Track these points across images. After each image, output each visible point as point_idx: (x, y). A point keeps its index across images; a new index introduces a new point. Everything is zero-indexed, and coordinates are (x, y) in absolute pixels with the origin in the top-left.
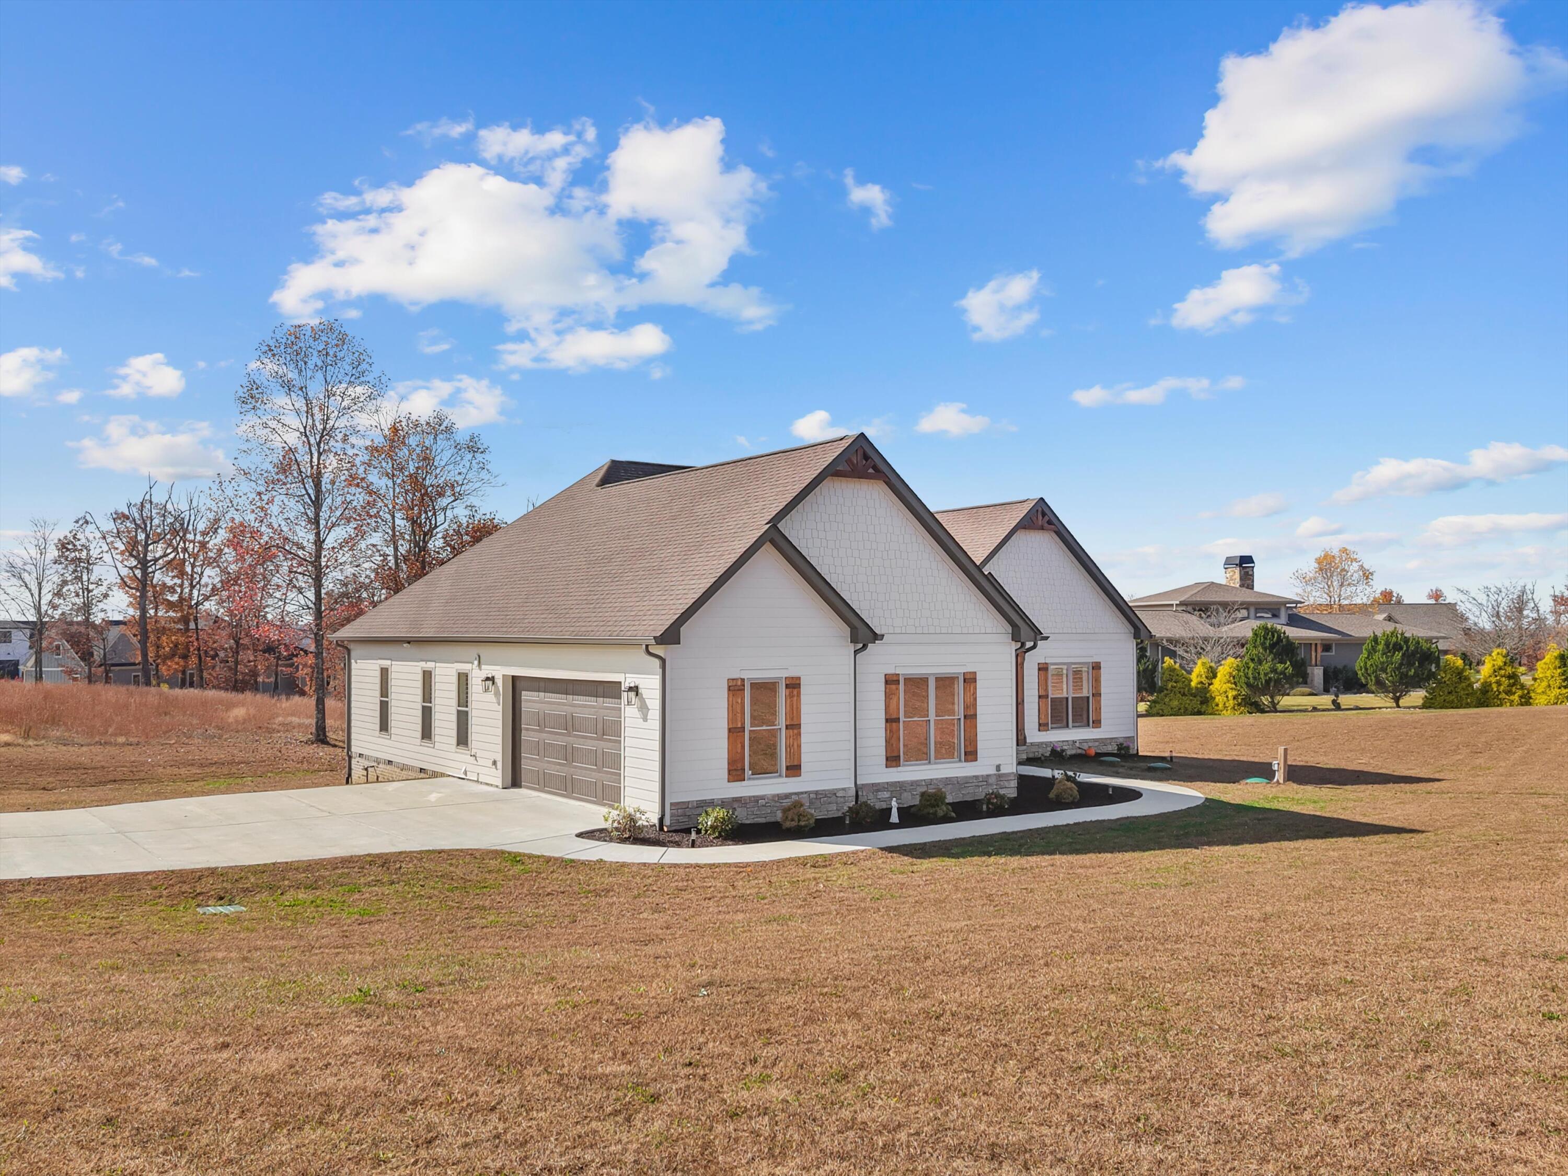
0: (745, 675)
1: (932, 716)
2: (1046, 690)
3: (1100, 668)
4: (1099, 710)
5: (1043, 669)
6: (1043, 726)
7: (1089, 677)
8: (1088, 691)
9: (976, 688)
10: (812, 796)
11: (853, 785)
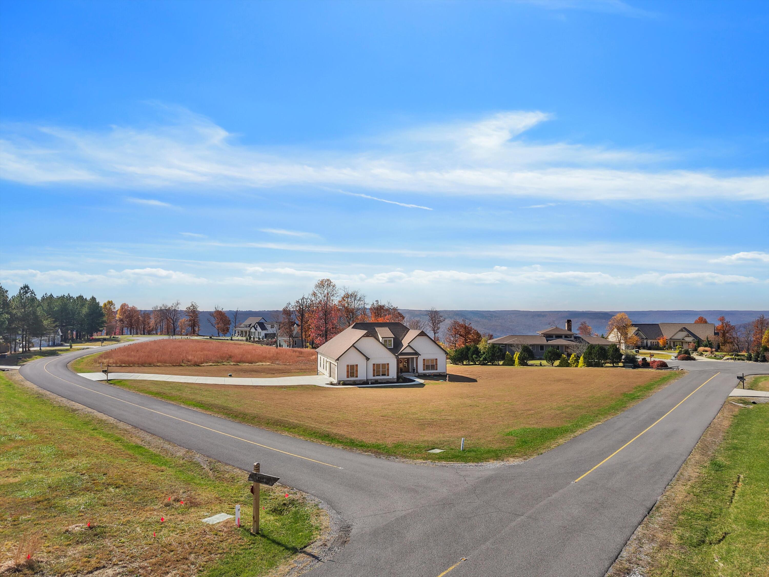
0: (349, 364)
1: (381, 369)
4: (437, 367)
5: (424, 360)
6: (424, 370)
7: (435, 361)
8: (435, 364)
9: (389, 365)
10: (361, 380)
11: (366, 379)
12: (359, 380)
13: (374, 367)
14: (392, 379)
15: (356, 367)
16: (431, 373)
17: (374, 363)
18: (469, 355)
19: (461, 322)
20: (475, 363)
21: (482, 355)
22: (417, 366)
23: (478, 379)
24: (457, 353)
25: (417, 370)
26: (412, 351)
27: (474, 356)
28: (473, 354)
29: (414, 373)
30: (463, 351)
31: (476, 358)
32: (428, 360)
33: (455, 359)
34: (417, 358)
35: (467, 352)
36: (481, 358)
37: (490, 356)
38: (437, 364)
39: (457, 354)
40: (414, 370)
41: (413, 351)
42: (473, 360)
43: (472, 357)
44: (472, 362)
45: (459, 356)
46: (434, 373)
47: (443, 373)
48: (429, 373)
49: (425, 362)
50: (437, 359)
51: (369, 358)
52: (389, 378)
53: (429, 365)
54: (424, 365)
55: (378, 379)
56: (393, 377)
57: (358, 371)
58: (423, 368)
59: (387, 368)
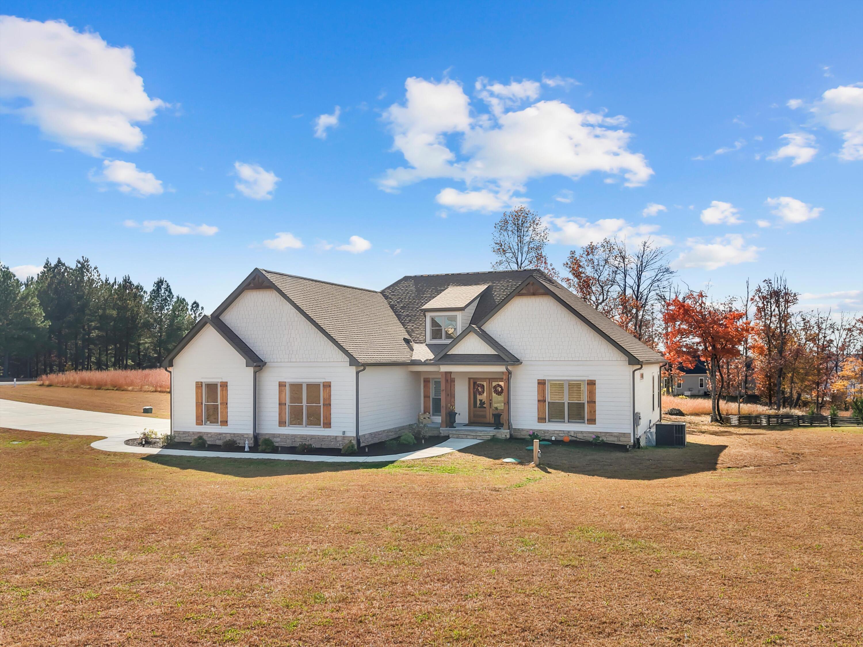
0: (203, 380)
1: (304, 403)
2: (544, 396)
3: (595, 384)
4: (593, 412)
5: (542, 383)
6: (541, 419)
7: (585, 388)
8: (584, 399)
9: (330, 390)
10: (232, 435)
11: (252, 433)
12: (227, 433)
13: (283, 395)
14: (338, 439)
15: (222, 390)
16: (569, 432)
17: (282, 380)
22: (507, 403)
25: (508, 420)
29: (497, 428)
32: (559, 386)
34: (509, 376)
38: (592, 402)
40: (497, 416)
46: (580, 436)
47: (617, 437)
48: (558, 432)
49: (544, 391)
50: (595, 381)
51: (266, 363)
52: (330, 436)
53: (564, 403)
54: (542, 403)
55: (293, 435)
56: (341, 434)
57: (229, 405)
58: (538, 415)
59: (324, 399)
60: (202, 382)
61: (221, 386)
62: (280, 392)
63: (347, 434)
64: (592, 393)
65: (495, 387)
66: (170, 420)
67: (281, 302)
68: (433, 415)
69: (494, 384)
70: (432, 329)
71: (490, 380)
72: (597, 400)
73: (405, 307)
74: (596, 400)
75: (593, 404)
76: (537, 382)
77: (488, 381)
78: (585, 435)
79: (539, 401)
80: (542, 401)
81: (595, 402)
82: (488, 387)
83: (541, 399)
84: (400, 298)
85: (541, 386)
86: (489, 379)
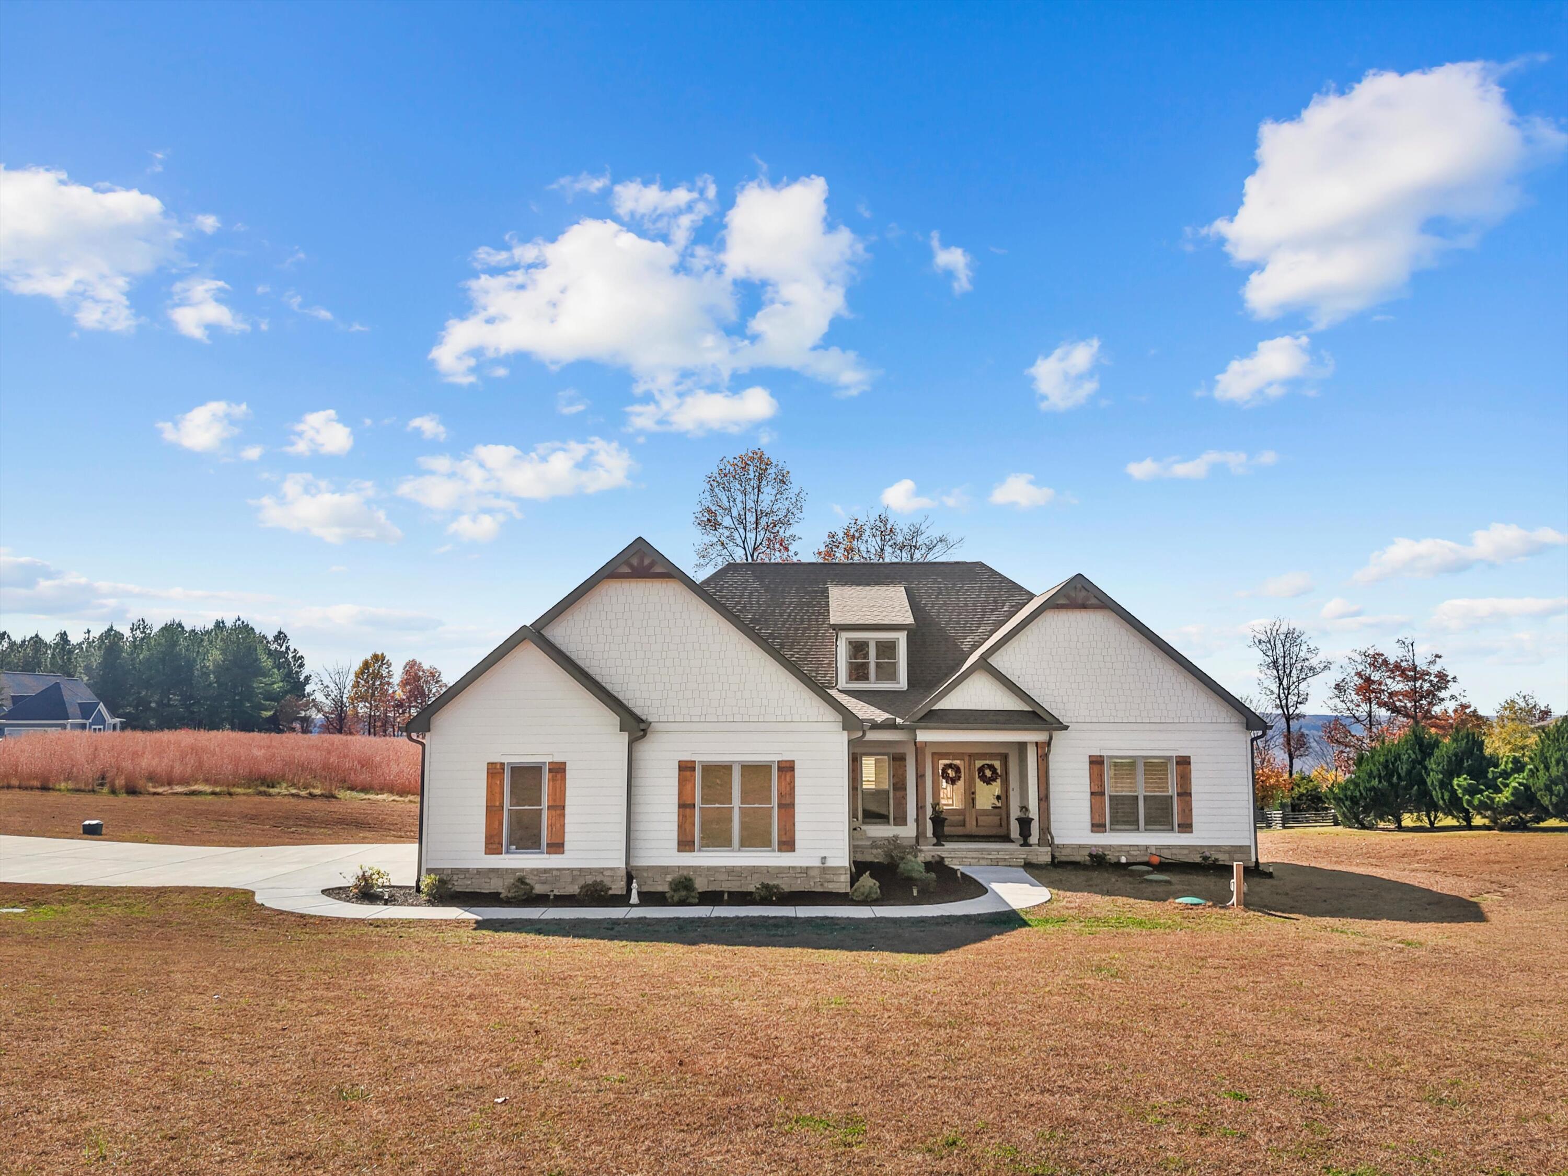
0: (505, 760)
1: (736, 803)
2: (1102, 785)
3: (1189, 763)
4: (1187, 811)
5: (1096, 762)
6: (1097, 827)
7: (1173, 773)
8: (1172, 790)
9: (793, 777)
10: (574, 873)
11: (624, 866)
12: (564, 869)
13: (689, 787)
14: (812, 873)
15: (553, 780)
16: (1147, 847)
17: (687, 757)
18: (1433, 778)
19: (1393, 654)
20: (1468, 819)
21: (1506, 775)
22: (1044, 799)
23: (1488, 902)
24: (1366, 767)
25: (1045, 830)
26: (1003, 701)
27: (1460, 782)
28: (1452, 771)
29: (1026, 844)
30: (1398, 757)
31: (1472, 791)
32: (1127, 766)
33: (1354, 801)
34: (1044, 750)
35: (1419, 762)
36: (1498, 791)
37: (1553, 782)
38: (1185, 794)
39: (1364, 775)
40: (1025, 823)
41: (1009, 703)
42: (1454, 806)
43: (1445, 784)
44: (1448, 813)
45: (1375, 782)
46: (1166, 854)
47: (1229, 853)
48: (1128, 849)
49: (1101, 776)
50: (1189, 757)
51: (650, 723)
52: (794, 868)
53: (1137, 797)
54: (1098, 798)
55: (709, 869)
56: (817, 863)
57: (568, 810)
58: (1092, 818)
59: (780, 795)
60: (503, 764)
61: (550, 771)
62: (682, 782)
63: (830, 863)
64: (1185, 779)
65: (981, 770)
66: (417, 845)
67: (686, 604)
68: (864, 823)
69: (979, 764)
70: (850, 663)
71: (973, 757)
72: (1194, 789)
73: (758, 620)
74: (1193, 791)
75: (1188, 798)
76: (1087, 760)
77: (967, 758)
78: (1174, 851)
79: (1092, 794)
80: (1097, 794)
81: (1190, 794)
82: (967, 770)
83: (1096, 789)
84: (738, 603)
85: (1096, 767)
86: (970, 755)
